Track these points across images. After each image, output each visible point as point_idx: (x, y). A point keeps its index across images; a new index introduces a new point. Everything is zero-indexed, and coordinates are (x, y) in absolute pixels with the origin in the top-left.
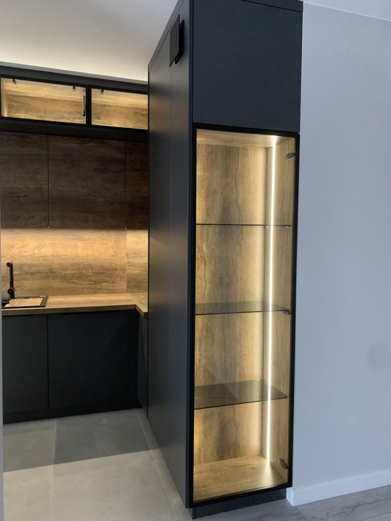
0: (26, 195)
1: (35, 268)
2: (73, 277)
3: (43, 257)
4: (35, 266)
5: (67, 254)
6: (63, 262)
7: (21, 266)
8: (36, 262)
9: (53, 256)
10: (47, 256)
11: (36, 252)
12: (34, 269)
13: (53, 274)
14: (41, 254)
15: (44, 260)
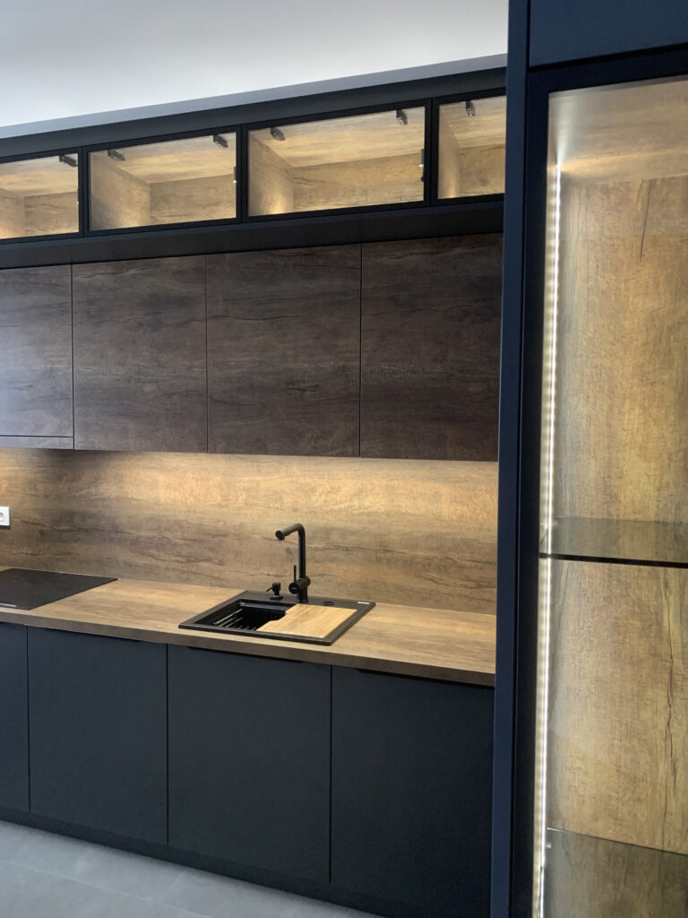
0: (317, 386)
1: (352, 538)
2: (429, 565)
3: (369, 514)
4: (353, 533)
5: (417, 512)
6: (408, 530)
7: (327, 532)
8: (355, 526)
9: (388, 514)
10: (376, 513)
11: (356, 503)
12: (351, 540)
13: (388, 555)
14: (365, 508)
15: (370, 523)
